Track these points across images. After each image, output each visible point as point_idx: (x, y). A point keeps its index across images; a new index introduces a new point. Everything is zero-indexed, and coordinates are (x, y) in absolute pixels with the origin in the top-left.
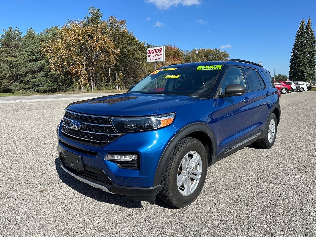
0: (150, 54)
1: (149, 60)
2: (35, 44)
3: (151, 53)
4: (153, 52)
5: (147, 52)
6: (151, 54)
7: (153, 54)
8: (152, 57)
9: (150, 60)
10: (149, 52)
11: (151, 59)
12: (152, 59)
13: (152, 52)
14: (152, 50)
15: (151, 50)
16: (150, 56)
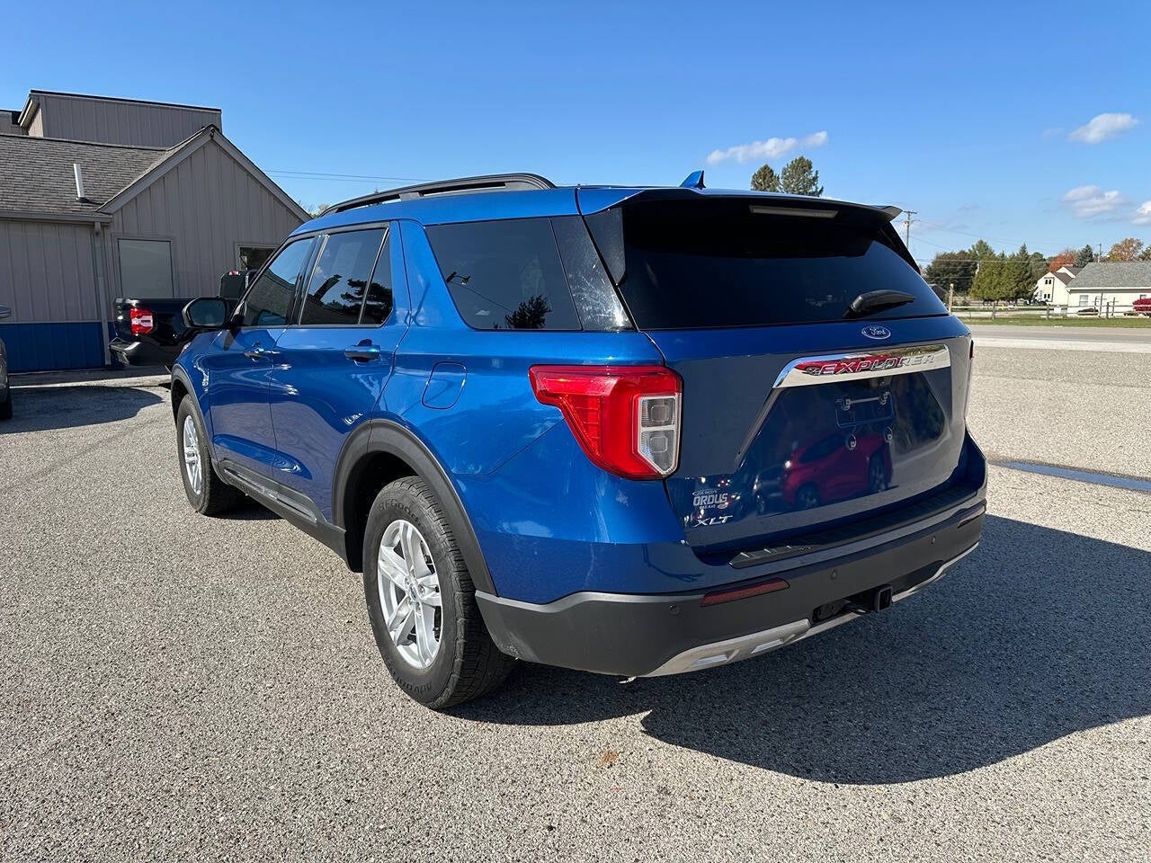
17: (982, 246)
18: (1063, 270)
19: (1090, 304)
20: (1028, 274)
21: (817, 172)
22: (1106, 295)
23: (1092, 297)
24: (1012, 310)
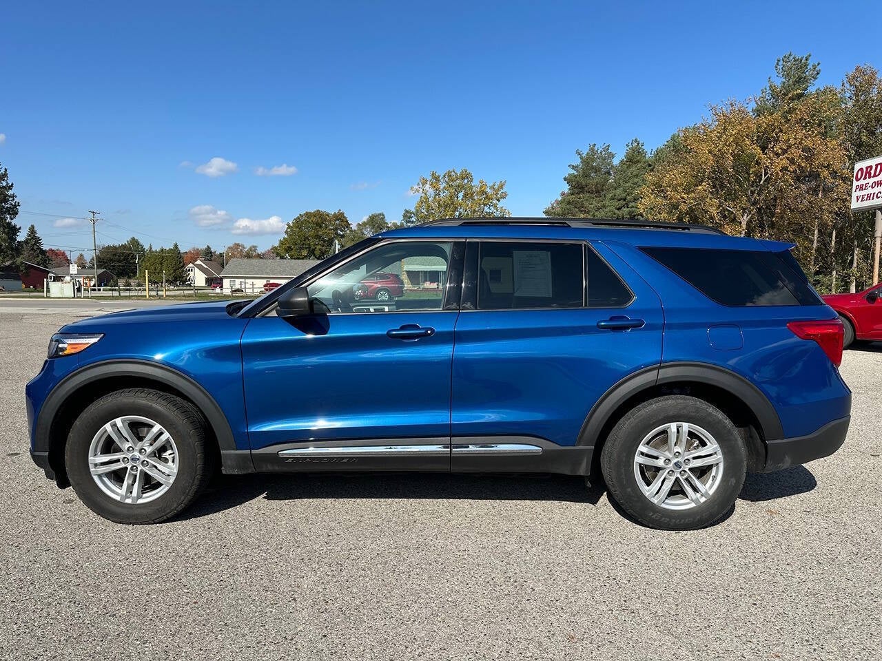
0: (862, 182)
1: (858, 200)
2: (636, 180)
3: (865, 178)
4: (873, 172)
5: (855, 174)
6: (868, 180)
7: (871, 181)
8: (870, 191)
9: (860, 200)
10: (860, 173)
11: (866, 197)
12: (869, 197)
13: (870, 174)
14: (871, 167)
15: (867, 168)
16: (861, 188)
17: (134, 242)
18: (199, 262)
19: (237, 286)
20: (181, 264)
21: (6, 170)
22: (247, 281)
23: (238, 281)
24: (173, 290)
